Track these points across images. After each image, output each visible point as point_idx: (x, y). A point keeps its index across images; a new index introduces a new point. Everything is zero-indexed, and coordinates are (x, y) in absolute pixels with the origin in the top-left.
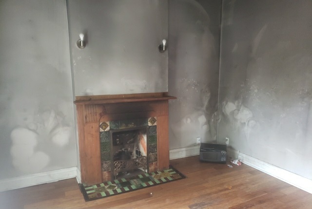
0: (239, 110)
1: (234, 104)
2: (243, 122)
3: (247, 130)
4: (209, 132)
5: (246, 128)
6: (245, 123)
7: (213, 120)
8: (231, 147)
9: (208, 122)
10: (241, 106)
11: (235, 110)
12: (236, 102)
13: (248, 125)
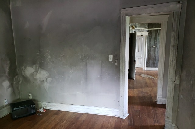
0: (37, 72)
1: (33, 68)
2: (42, 80)
3: (46, 85)
4: (14, 93)
5: (45, 84)
6: (44, 81)
7: (15, 83)
8: (35, 100)
9: (12, 85)
10: (39, 68)
11: (34, 72)
12: (34, 67)
13: (46, 81)
